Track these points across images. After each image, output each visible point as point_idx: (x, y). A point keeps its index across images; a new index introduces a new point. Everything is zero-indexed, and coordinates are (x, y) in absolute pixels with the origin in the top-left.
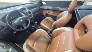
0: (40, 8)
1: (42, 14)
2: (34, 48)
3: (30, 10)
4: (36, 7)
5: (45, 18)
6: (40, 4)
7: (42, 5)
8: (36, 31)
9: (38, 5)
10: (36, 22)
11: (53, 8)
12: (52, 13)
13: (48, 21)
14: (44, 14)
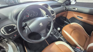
0: (66, 8)
4: (60, 6)
12: (84, 19)
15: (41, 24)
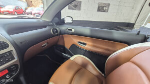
4: (45, 27)
6: (58, 19)
7: (62, 22)
9: (52, 22)
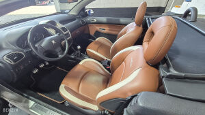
1: (86, 32)
2: (80, 93)
3: (63, 24)
4: (75, 19)
5: (95, 39)
6: (83, 13)
8: (81, 63)
9: (78, 15)
10: (79, 47)
11: (108, 20)
12: (106, 30)
13: (101, 45)
14: (92, 33)
15: (53, 42)
